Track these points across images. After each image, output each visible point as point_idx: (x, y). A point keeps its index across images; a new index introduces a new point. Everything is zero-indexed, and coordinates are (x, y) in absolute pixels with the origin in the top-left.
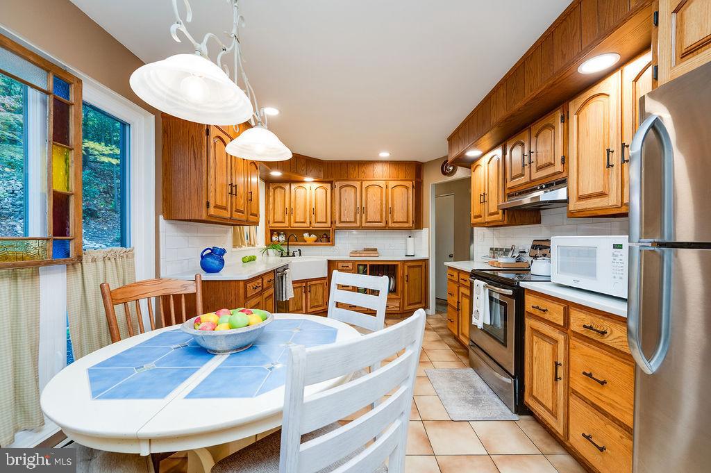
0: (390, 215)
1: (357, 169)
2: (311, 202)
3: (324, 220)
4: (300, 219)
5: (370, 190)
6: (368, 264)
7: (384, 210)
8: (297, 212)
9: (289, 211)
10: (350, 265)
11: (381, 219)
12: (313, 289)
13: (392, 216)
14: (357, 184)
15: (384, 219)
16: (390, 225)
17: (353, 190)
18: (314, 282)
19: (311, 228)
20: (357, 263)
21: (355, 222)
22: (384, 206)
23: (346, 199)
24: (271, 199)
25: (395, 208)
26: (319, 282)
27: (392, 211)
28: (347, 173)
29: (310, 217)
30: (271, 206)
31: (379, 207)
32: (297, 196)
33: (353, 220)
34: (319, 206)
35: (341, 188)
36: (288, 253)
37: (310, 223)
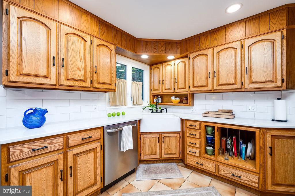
0: (246, 75)
1: (209, 39)
2: (174, 74)
3: (184, 87)
4: (168, 87)
5: (222, 54)
6: (216, 126)
7: (239, 70)
8: (166, 82)
9: (161, 82)
10: (197, 125)
11: (236, 80)
12: (167, 140)
13: (250, 77)
14: (209, 52)
15: (239, 81)
16: (247, 85)
17: (205, 58)
18: (168, 135)
19: (175, 93)
20: (204, 124)
21: (206, 86)
22: (239, 67)
23: (198, 67)
24: (152, 75)
25: (253, 67)
26: (173, 135)
27: (248, 71)
28: (199, 45)
29: (174, 85)
30: (152, 80)
31: (233, 69)
32: (166, 71)
33: (204, 84)
34: (180, 76)
35: (194, 58)
36: (157, 111)
37: (175, 89)
